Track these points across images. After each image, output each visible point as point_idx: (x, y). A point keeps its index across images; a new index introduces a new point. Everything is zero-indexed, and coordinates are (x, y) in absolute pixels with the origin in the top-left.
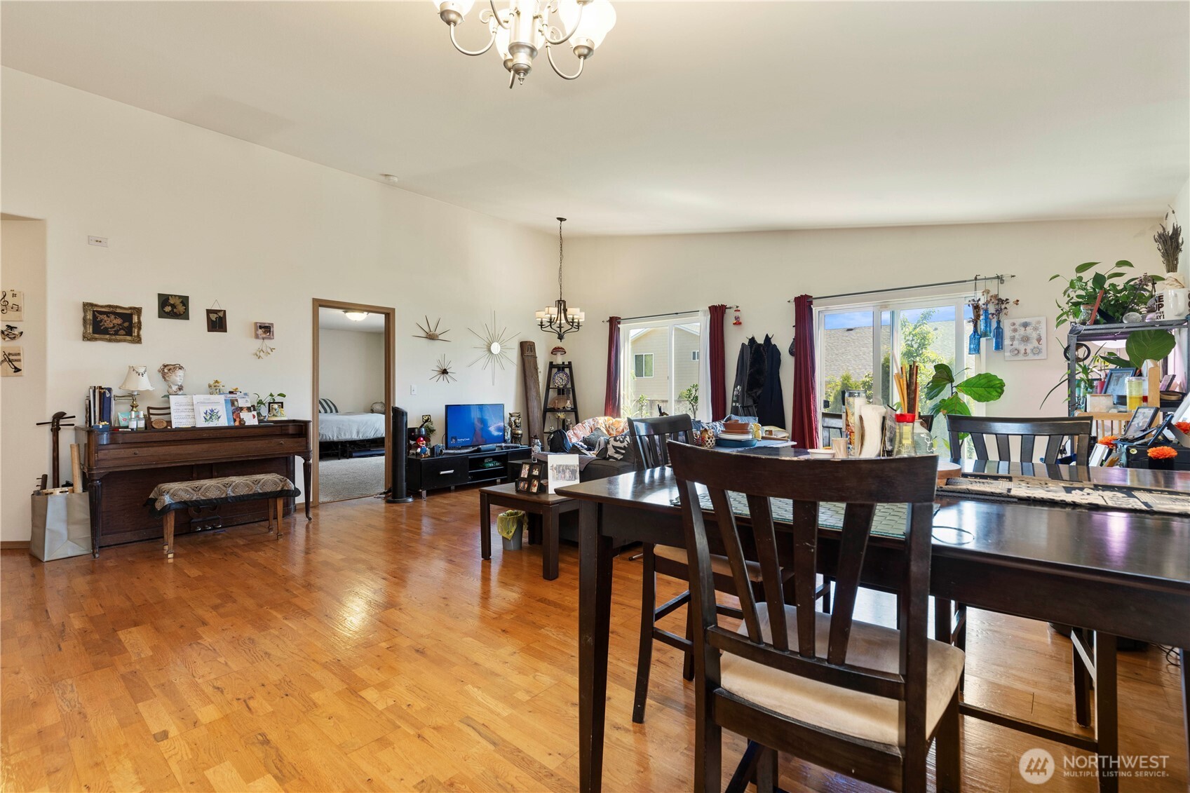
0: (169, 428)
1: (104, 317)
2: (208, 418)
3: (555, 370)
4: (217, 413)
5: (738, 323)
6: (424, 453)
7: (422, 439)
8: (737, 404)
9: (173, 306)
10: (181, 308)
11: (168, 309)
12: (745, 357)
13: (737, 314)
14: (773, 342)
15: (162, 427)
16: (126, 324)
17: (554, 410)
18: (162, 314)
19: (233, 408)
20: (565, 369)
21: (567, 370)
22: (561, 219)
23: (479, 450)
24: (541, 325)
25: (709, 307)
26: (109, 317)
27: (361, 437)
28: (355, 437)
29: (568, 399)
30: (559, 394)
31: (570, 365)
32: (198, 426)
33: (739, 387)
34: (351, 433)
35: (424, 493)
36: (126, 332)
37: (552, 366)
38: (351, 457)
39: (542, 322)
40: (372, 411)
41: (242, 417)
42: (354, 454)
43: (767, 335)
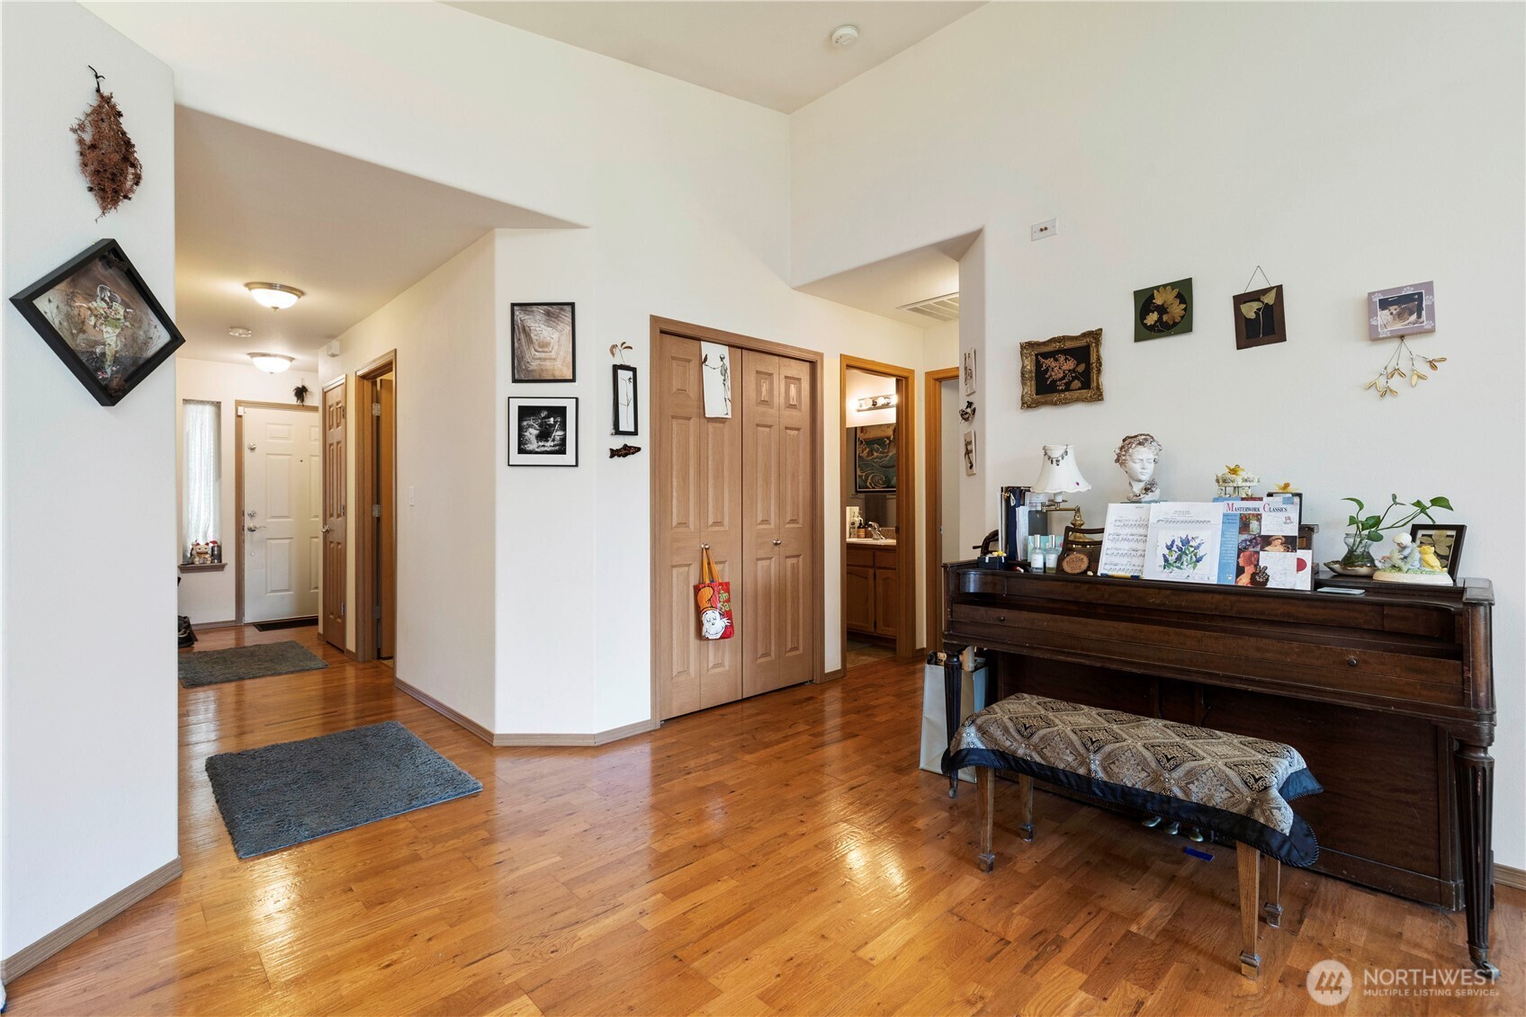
0: (1090, 573)
1: (1050, 362)
2: (1172, 559)
4: (1197, 548)
9: (1162, 310)
10: (1177, 310)
11: (1152, 318)
15: (1078, 571)
16: (1081, 368)
18: (1145, 331)
19: (1245, 537)
26: (1056, 360)
32: (1146, 576)
36: (1082, 382)
41: (1262, 564)
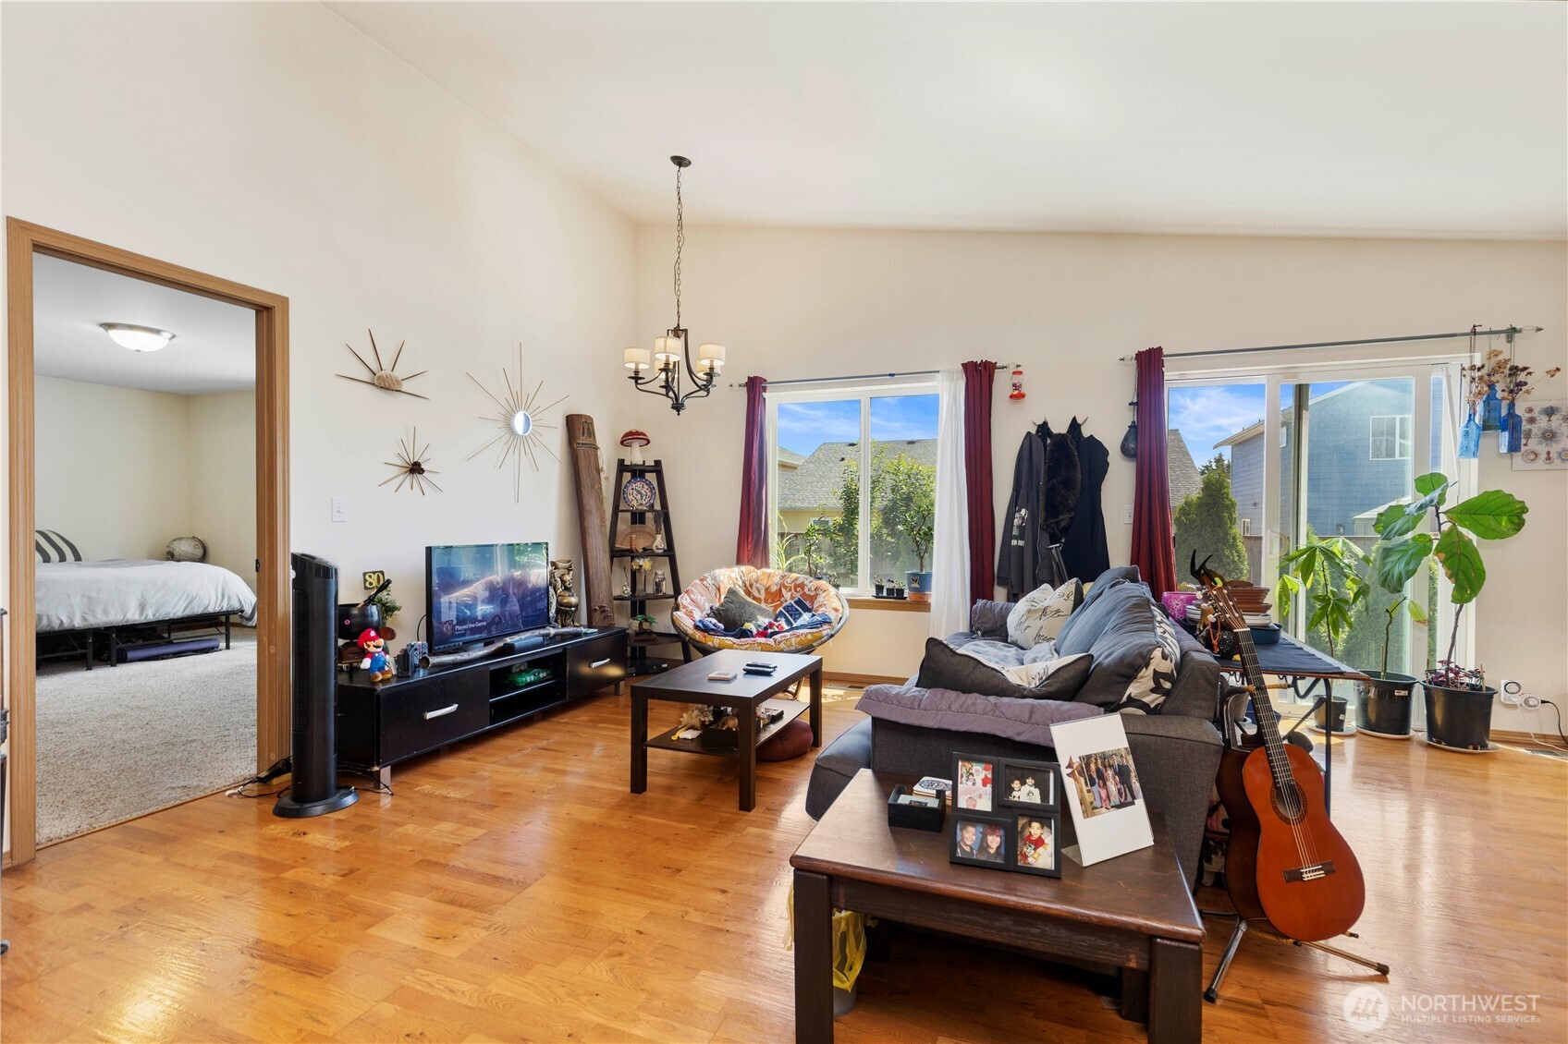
3: (627, 476)
5: (1018, 396)
6: (381, 669)
7: (373, 633)
8: (1021, 543)
12: (1035, 458)
13: (1017, 379)
14: (1086, 432)
17: (632, 553)
20: (647, 474)
21: (651, 477)
22: (680, 161)
23: (509, 649)
24: (636, 378)
25: (964, 366)
27: (150, 616)
28: (133, 616)
29: (658, 532)
30: (634, 521)
31: (657, 468)
33: (1023, 511)
34: (124, 608)
35: (385, 773)
37: (622, 467)
38: (123, 659)
39: (637, 372)
40: (171, 556)
42: (130, 655)
43: (1074, 419)
